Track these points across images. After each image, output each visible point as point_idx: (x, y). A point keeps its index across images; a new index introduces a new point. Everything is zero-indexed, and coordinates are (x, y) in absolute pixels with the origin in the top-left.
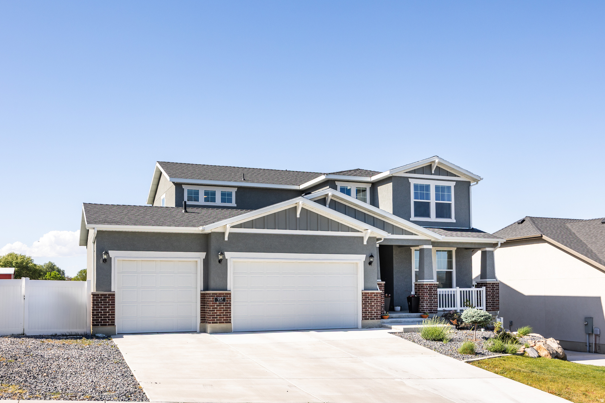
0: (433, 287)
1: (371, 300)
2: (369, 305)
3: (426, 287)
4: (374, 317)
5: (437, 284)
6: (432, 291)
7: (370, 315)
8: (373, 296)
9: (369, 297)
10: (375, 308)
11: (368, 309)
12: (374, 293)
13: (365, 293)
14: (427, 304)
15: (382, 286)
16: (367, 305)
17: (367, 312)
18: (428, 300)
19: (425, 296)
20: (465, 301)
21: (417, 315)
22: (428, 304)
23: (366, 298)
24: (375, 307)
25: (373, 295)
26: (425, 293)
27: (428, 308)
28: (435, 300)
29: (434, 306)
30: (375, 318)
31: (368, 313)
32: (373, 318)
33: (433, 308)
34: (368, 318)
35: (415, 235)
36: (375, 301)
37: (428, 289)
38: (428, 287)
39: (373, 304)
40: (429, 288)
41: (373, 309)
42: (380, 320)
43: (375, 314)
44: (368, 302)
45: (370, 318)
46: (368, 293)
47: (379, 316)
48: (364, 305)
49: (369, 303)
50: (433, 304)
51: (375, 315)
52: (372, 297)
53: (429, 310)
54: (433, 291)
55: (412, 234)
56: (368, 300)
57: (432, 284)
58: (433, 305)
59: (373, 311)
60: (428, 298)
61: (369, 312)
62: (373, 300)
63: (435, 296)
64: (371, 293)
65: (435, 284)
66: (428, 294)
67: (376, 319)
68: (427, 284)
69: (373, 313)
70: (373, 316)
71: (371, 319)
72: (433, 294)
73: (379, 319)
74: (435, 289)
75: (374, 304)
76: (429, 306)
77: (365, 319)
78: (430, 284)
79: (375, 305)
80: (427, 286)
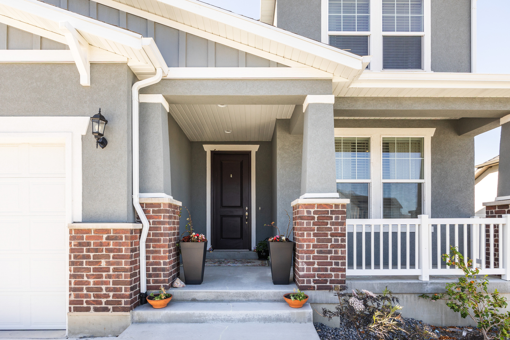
0: (332, 212)
1: (96, 250)
2: (92, 267)
3: (306, 214)
4: (107, 303)
5: (343, 206)
6: (329, 226)
7: (93, 298)
8: (104, 240)
9: (89, 244)
10: (109, 276)
11: (85, 279)
12: (107, 231)
13: (78, 231)
14: (308, 264)
15: (160, 211)
16: (84, 266)
17: (85, 287)
18: (312, 252)
19: (305, 241)
20: (448, 252)
21: (275, 294)
22: (313, 264)
23: (80, 244)
24: (111, 273)
25: (105, 236)
26: (305, 230)
27: (314, 276)
28: (336, 252)
29: (333, 270)
30: (110, 307)
31: (85, 292)
32: (103, 305)
33: (330, 276)
34: (85, 305)
35: (278, 65)
36: (112, 254)
37: (313, 218)
38: (315, 213)
39: (103, 264)
40: (316, 216)
41: (104, 279)
42: (128, 313)
43: (111, 294)
44: (89, 257)
45: (92, 307)
46: (88, 231)
47: (123, 300)
48: (72, 267)
49: (92, 260)
50: (331, 264)
51: (111, 299)
52: (101, 244)
53: (316, 282)
54: (332, 224)
55: (268, 63)
56: (88, 251)
57: (330, 206)
58: (329, 267)
59: (104, 287)
60: (314, 246)
61: (88, 289)
62: (104, 253)
63: (337, 241)
64: (97, 231)
65: (337, 206)
66: (315, 235)
67: (115, 310)
68: (312, 206)
69: (104, 292)
70: (104, 300)
71: (96, 310)
72: (332, 235)
73: (124, 310)
74: (337, 218)
75: (109, 263)
76: (315, 270)
77: (76, 310)
78: (320, 206)
79: (112, 267)
80: (312, 210)
